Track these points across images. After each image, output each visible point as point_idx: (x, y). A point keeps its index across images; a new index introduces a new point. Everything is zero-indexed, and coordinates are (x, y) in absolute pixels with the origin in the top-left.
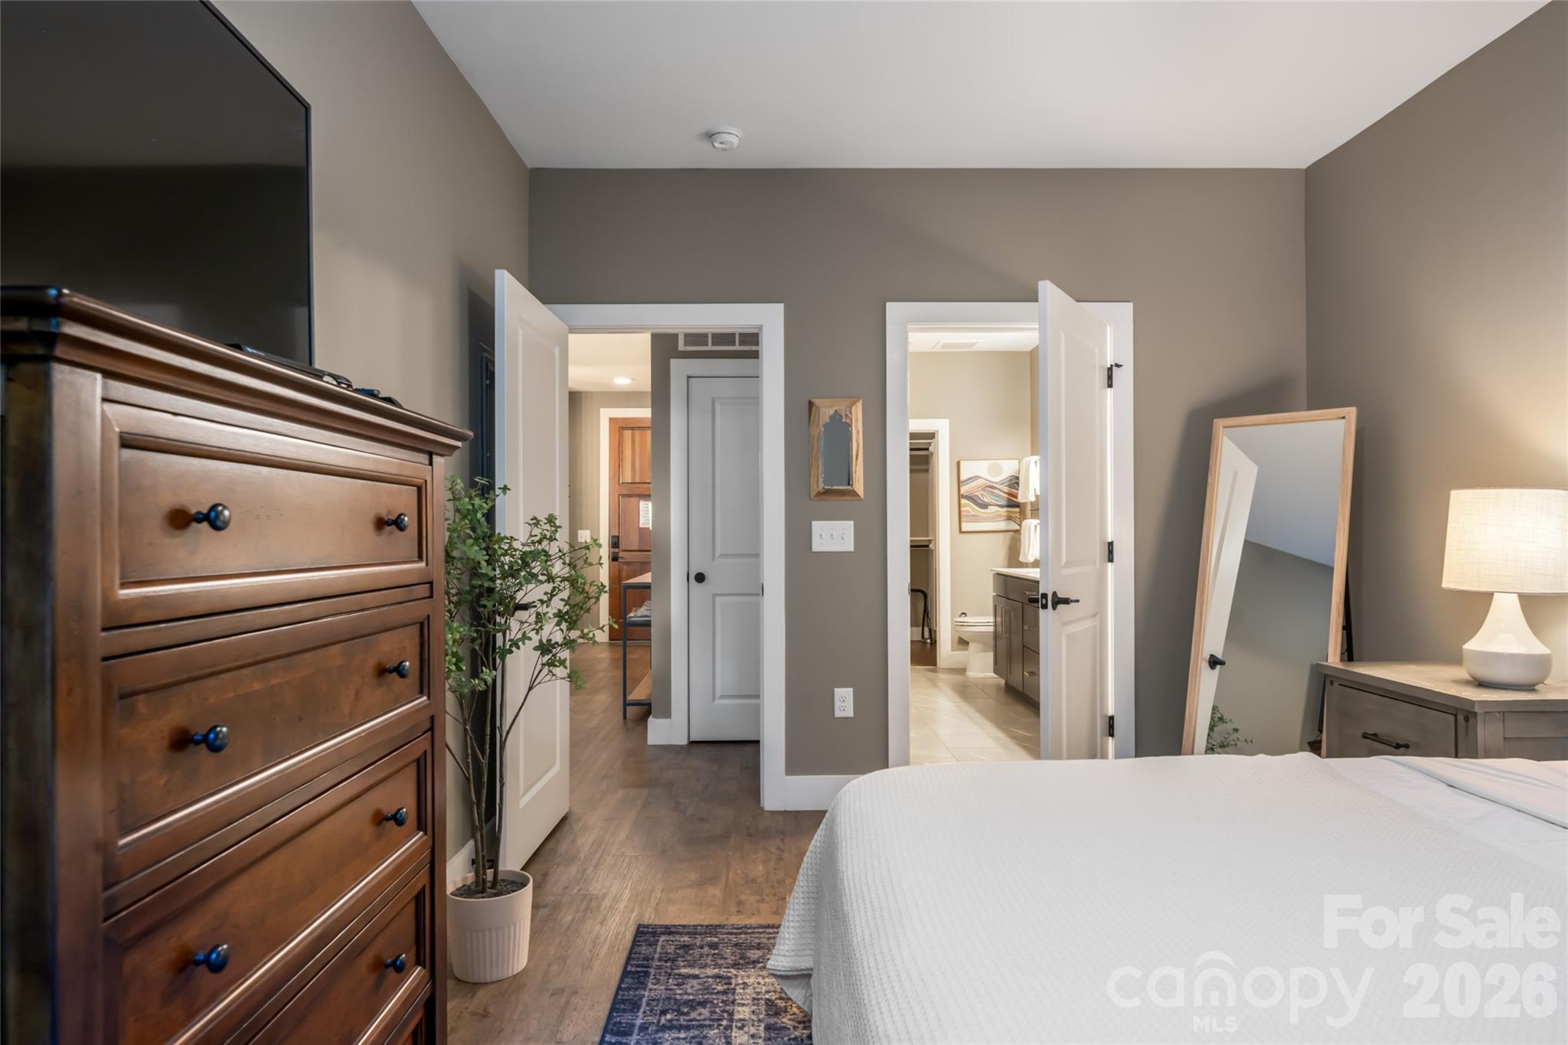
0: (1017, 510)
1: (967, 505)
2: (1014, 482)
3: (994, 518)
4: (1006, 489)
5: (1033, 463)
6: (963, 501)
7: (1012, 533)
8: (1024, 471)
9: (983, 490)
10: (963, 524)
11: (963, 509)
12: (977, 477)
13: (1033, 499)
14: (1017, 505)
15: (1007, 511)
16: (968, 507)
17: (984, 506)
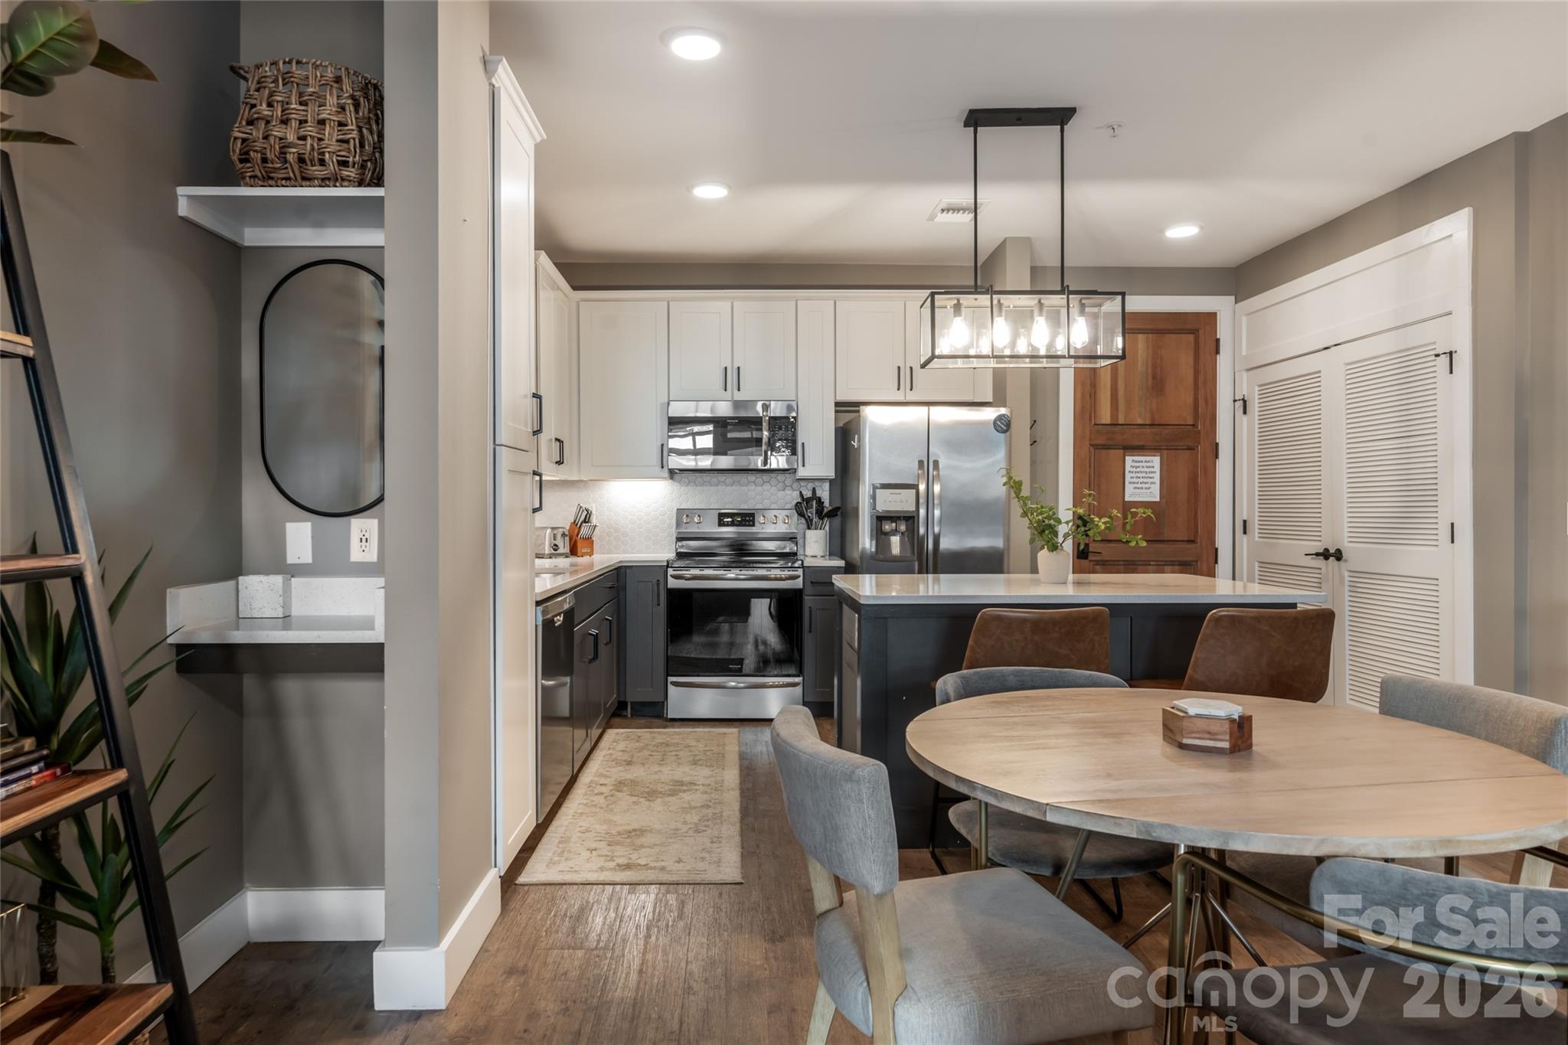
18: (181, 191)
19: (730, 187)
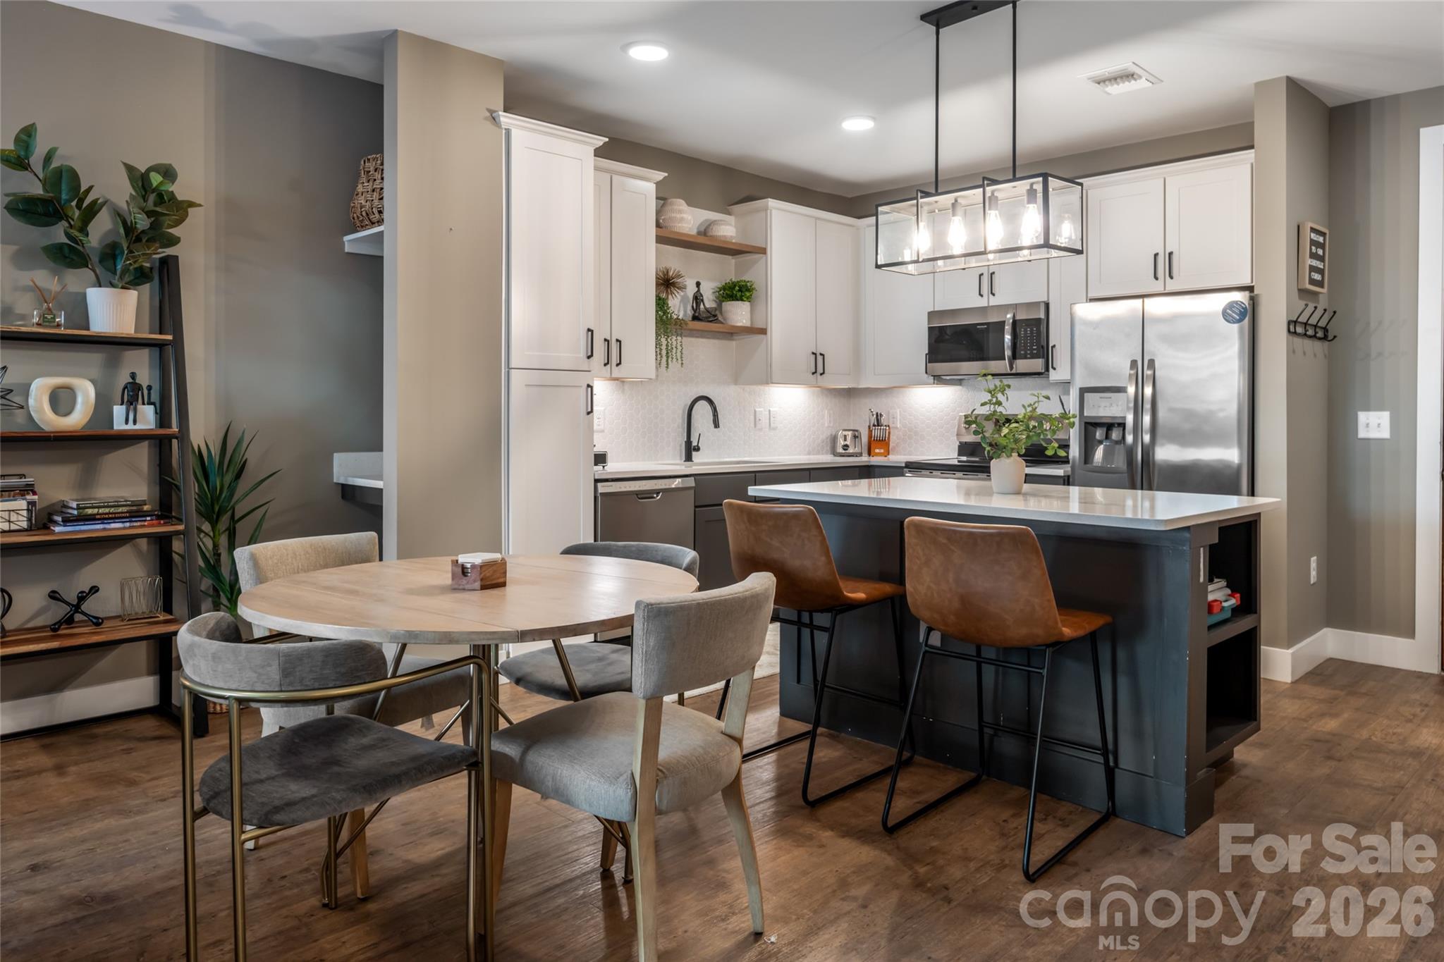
18: (346, 238)
19: (874, 119)
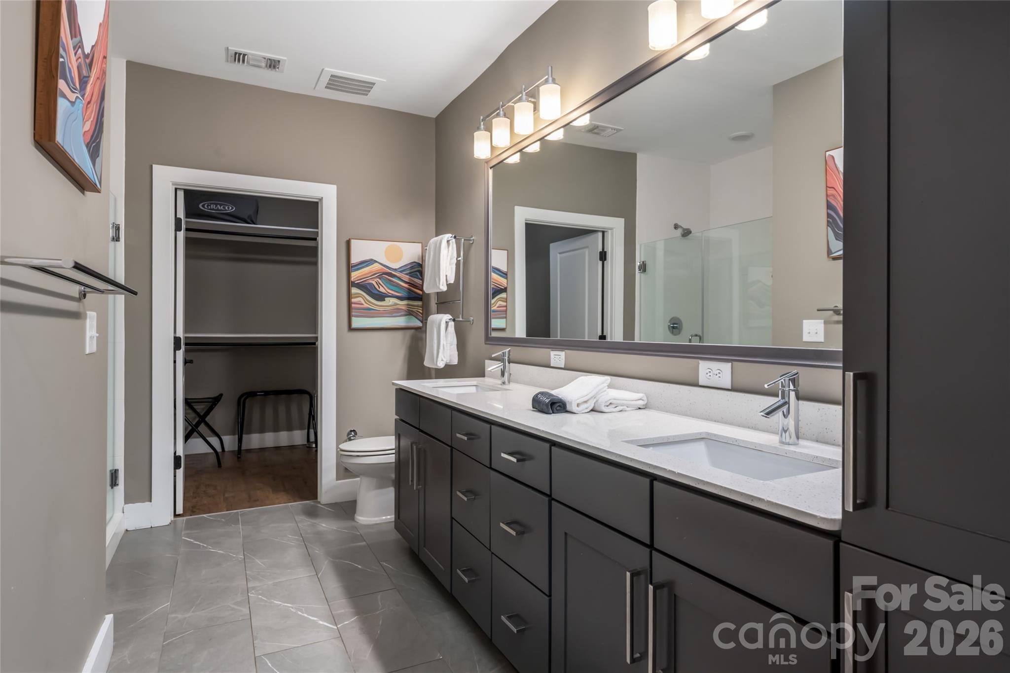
0: (420, 303)
1: (358, 295)
2: (417, 269)
3: (393, 312)
4: (406, 278)
5: (444, 243)
6: (354, 290)
7: (413, 331)
8: (432, 253)
9: (380, 277)
10: (354, 319)
11: (353, 300)
12: (371, 262)
13: (444, 288)
14: (419, 298)
15: (408, 305)
16: (361, 298)
17: (381, 297)
